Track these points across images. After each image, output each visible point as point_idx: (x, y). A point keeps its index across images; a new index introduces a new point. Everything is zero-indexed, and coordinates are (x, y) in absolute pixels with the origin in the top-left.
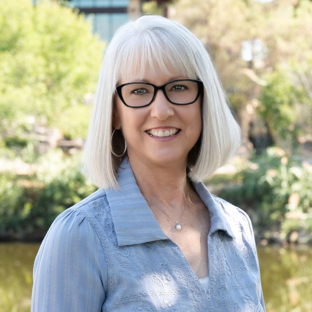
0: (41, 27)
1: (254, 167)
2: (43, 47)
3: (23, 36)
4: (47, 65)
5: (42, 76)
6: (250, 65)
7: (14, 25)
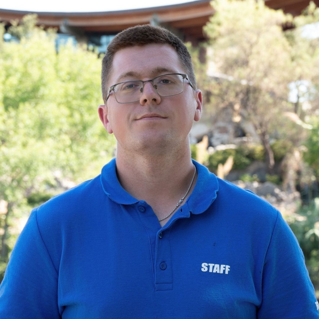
0: (63, 74)
1: (301, 219)
2: (66, 95)
3: (44, 85)
4: (71, 116)
5: (66, 127)
6: (296, 107)
7: (35, 73)
